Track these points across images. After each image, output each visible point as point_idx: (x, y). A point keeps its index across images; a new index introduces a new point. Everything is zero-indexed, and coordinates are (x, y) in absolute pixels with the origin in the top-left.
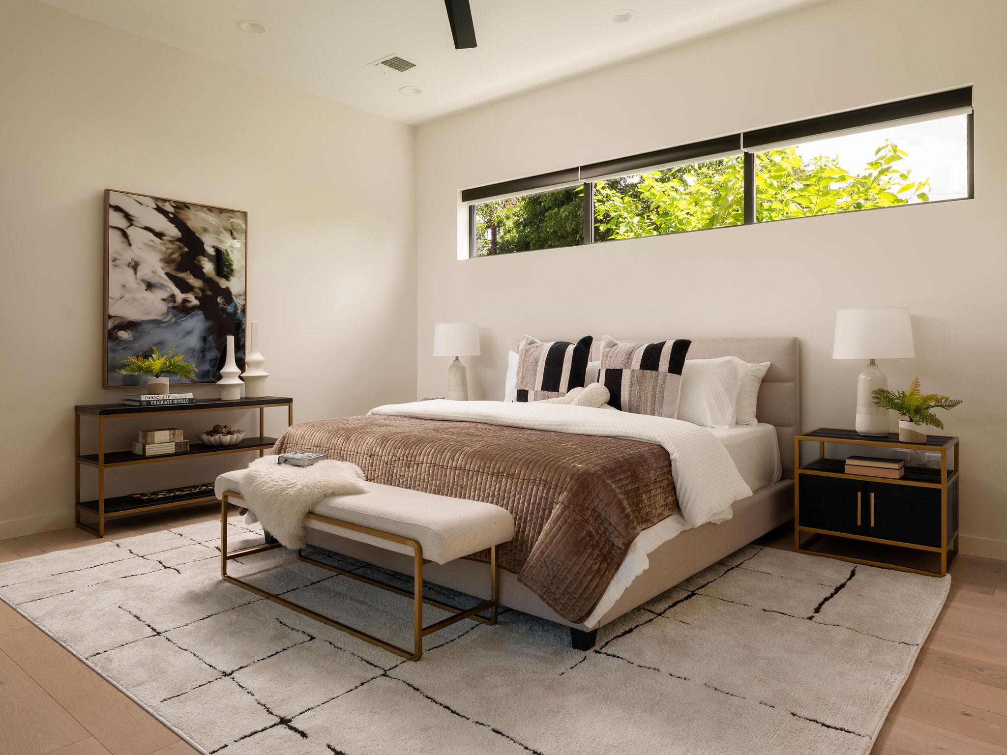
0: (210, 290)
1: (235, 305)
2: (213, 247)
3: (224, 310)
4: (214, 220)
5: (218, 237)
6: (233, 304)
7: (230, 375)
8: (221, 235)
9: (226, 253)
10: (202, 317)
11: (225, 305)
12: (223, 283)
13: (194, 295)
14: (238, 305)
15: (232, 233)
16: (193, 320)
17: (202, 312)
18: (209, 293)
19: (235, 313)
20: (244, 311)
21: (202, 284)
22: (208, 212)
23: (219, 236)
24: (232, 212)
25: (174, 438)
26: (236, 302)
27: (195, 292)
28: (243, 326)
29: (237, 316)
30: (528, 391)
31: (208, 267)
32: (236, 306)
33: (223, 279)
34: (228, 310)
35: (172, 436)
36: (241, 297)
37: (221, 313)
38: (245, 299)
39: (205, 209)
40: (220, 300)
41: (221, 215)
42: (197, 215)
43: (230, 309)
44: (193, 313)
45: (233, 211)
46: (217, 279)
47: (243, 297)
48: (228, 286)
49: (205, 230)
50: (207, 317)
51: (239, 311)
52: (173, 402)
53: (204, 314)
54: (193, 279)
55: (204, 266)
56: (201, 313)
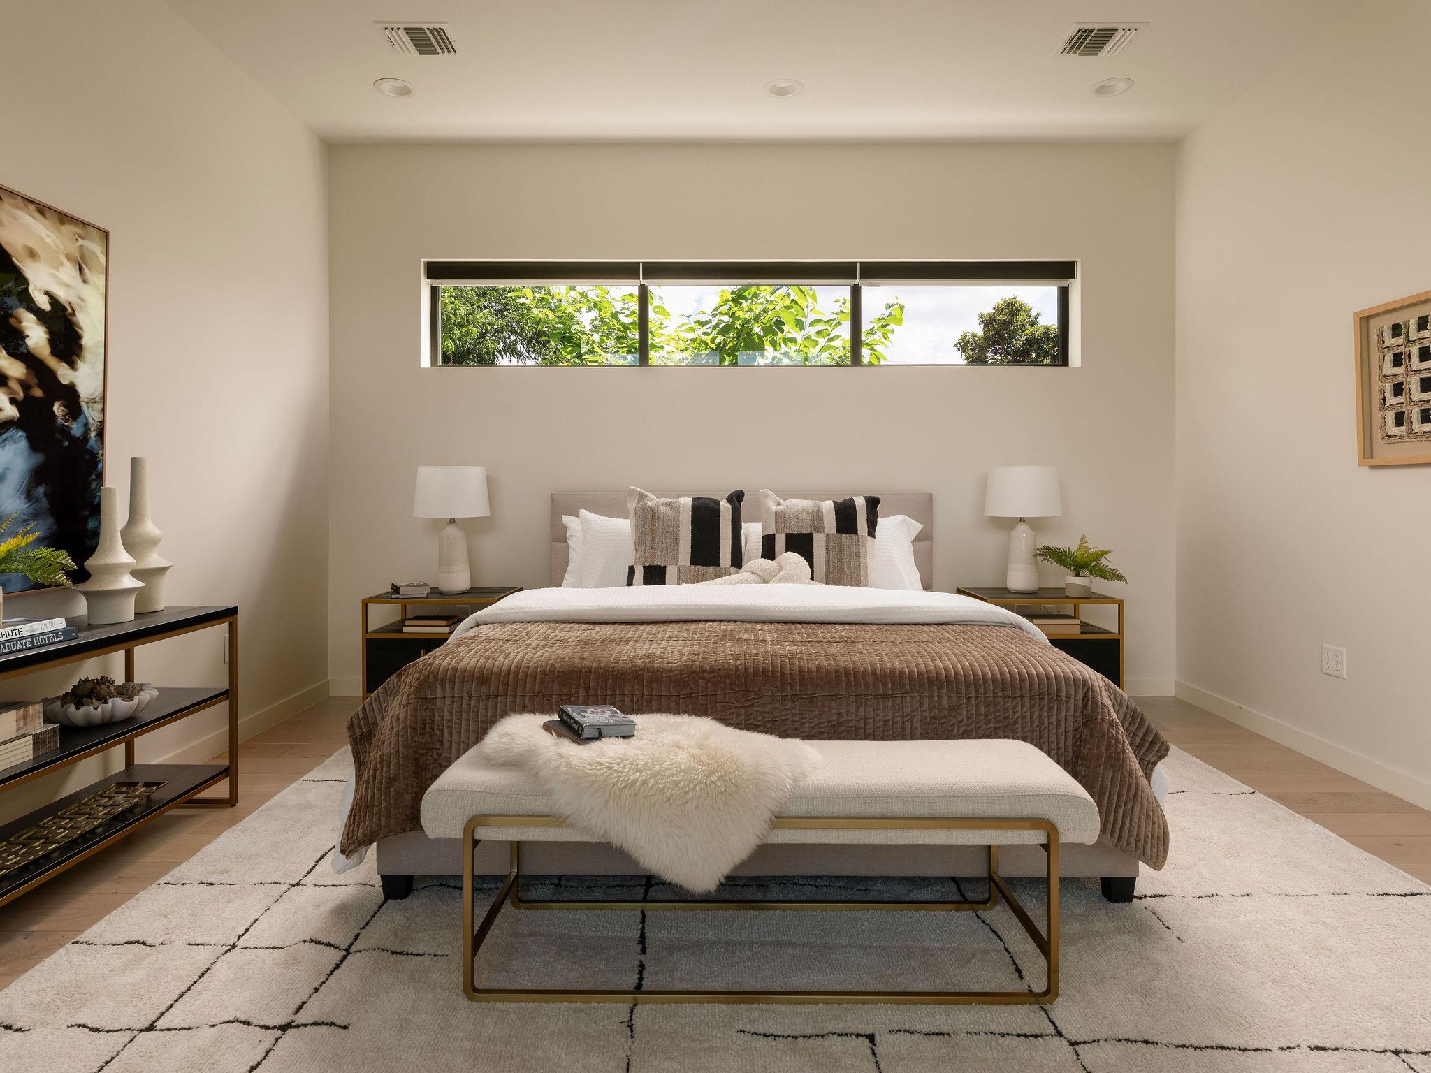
0: (40, 386)
1: (84, 421)
2: (47, 293)
3: (65, 431)
4: (48, 236)
5: (55, 272)
6: (81, 420)
7: (114, 570)
8: (61, 269)
9: (70, 310)
10: (23, 444)
11: (67, 421)
12: (64, 374)
13: (7, 394)
14: (91, 421)
15: (81, 269)
16: (6, 450)
17: (24, 434)
18: (38, 393)
19: (86, 437)
20: (101, 434)
21: (25, 371)
22: (38, 215)
23: (57, 270)
24: (81, 225)
25: (25, 724)
26: (87, 415)
27: (9, 388)
28: (100, 466)
29: (90, 444)
30: (665, 567)
31: (36, 336)
32: (86, 424)
33: (65, 365)
34: (73, 432)
35: (21, 722)
36: (96, 405)
37: (58, 436)
38: (103, 410)
39: (32, 207)
40: (58, 409)
41: (63, 227)
42: (15, 218)
43: (76, 429)
44: (5, 436)
45: (85, 224)
46: (53, 363)
47: (100, 406)
48: (74, 381)
49: (32, 254)
50: (34, 445)
51: (92, 434)
52: (32, 642)
53: (29, 438)
54: (6, 359)
55: (28, 332)
56: (20, 436)
